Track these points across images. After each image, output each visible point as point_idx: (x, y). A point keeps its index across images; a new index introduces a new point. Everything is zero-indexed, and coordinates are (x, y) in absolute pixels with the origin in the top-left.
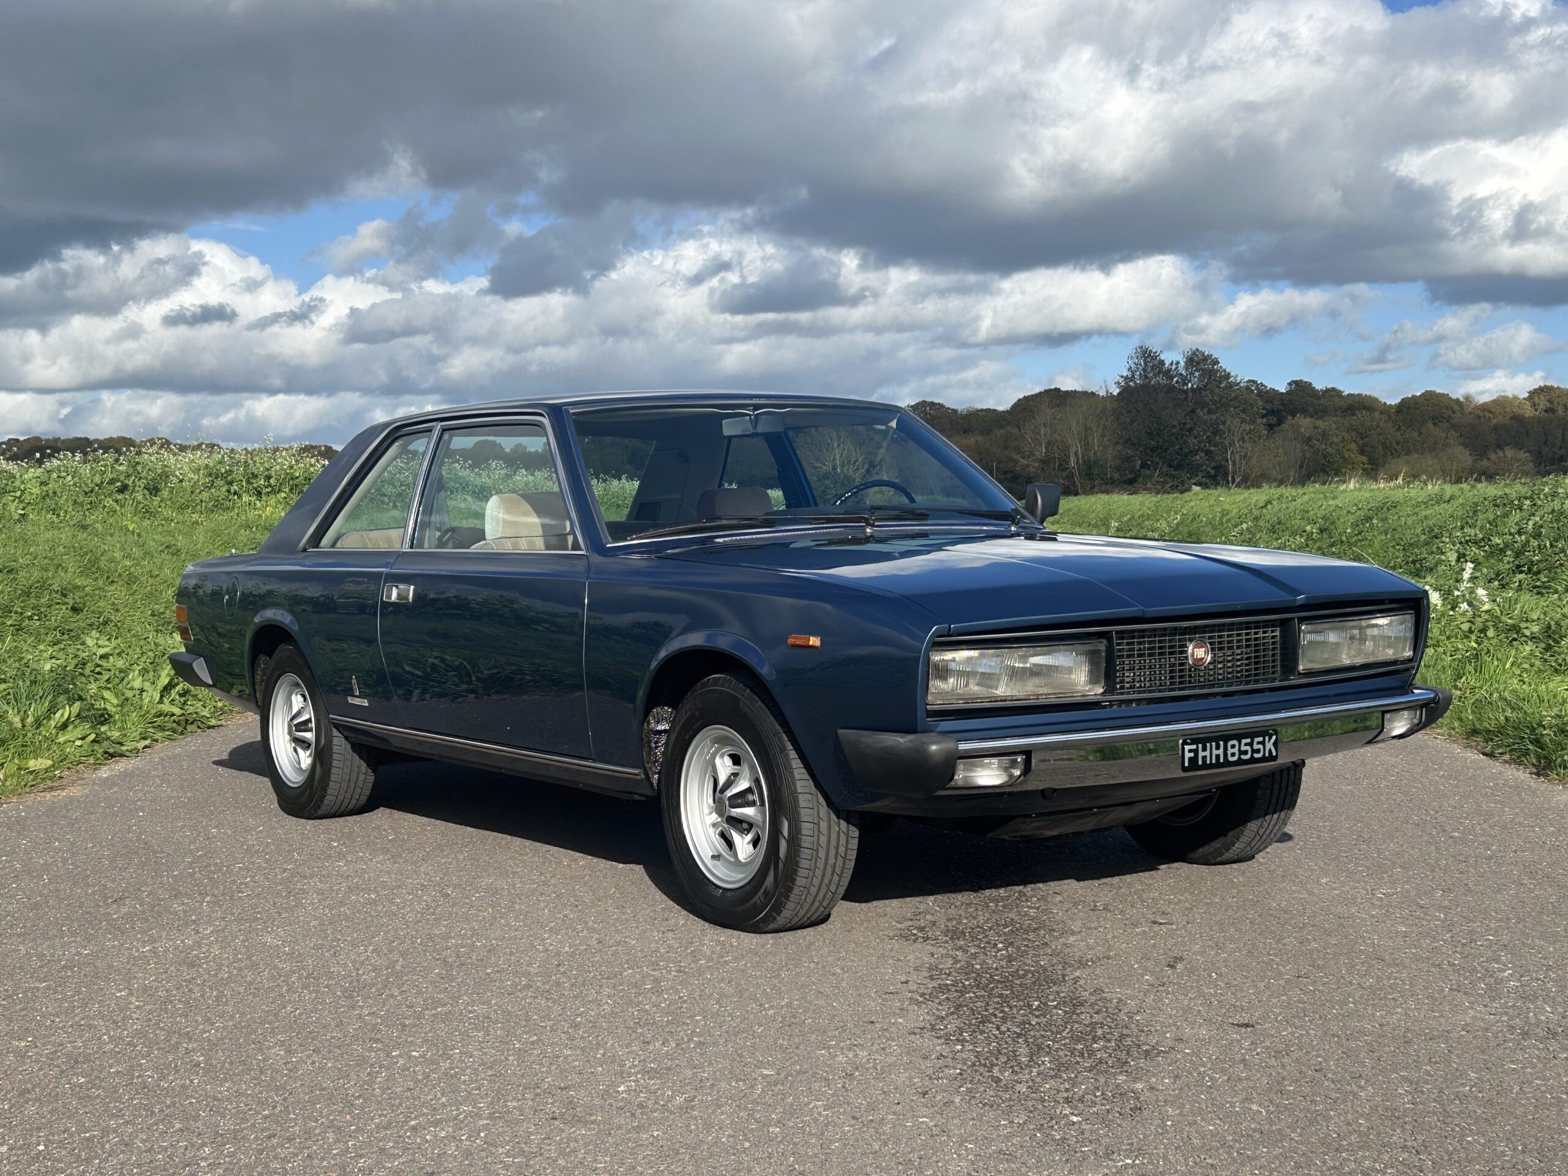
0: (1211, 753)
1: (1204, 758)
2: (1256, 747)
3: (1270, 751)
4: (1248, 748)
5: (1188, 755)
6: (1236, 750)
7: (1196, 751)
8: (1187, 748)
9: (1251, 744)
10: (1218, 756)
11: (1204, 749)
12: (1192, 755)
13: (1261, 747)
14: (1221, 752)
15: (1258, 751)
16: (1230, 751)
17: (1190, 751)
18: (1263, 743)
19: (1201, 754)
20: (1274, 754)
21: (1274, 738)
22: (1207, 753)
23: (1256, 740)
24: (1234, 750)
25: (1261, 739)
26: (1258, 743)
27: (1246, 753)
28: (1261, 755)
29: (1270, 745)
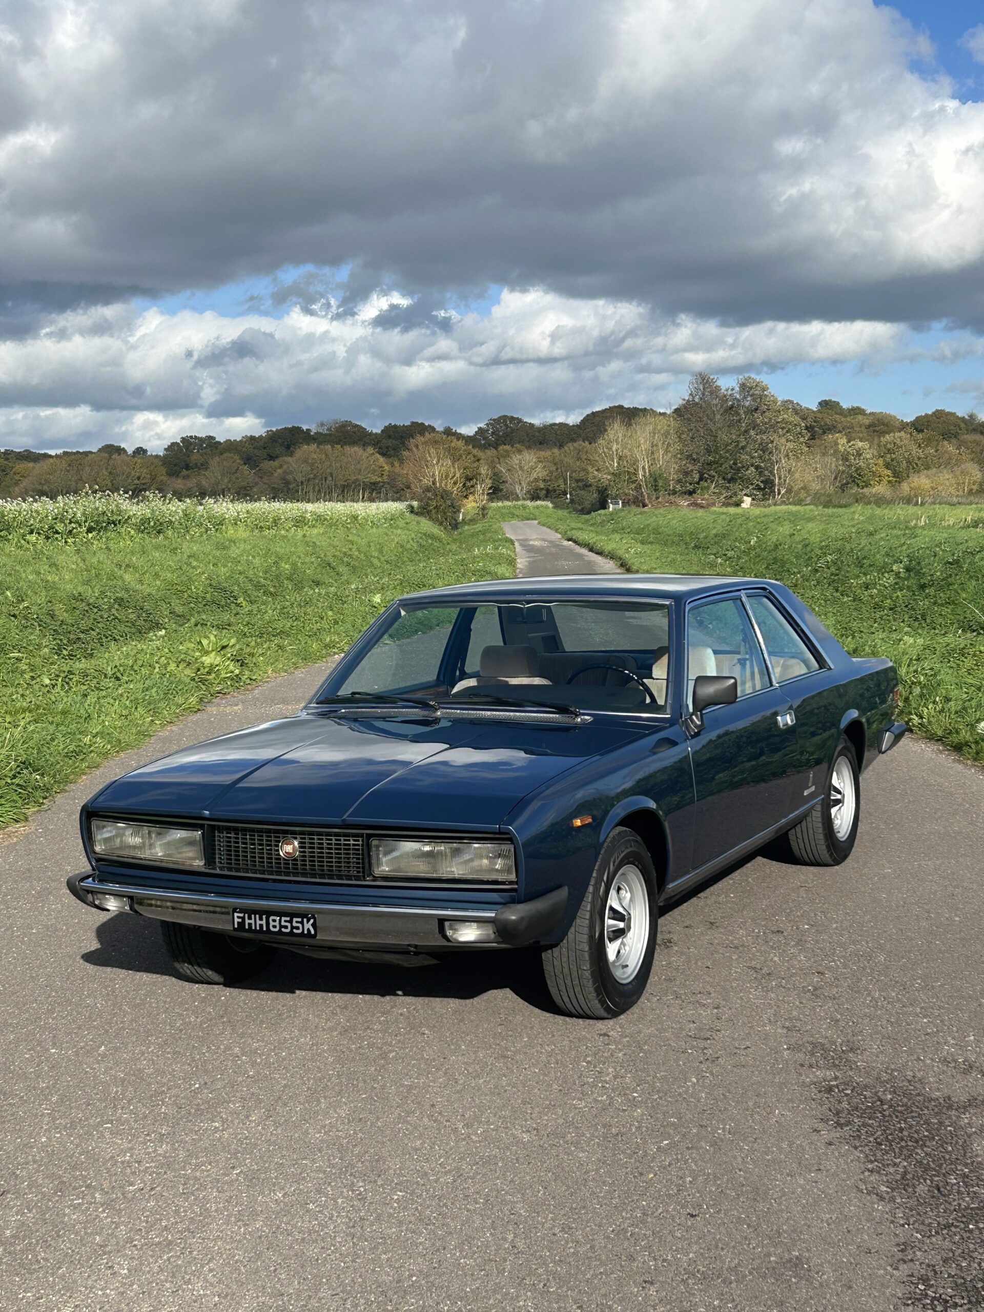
0: (257, 922)
1: (250, 924)
2: (295, 924)
3: (308, 930)
4: (289, 925)
5: (237, 920)
6: (277, 924)
7: (243, 918)
8: (236, 915)
9: (291, 922)
10: (261, 926)
11: (250, 918)
12: (240, 920)
13: (300, 925)
14: (264, 922)
15: (298, 928)
16: (272, 923)
17: (238, 917)
18: (302, 923)
19: (247, 921)
20: (313, 932)
21: (312, 921)
22: (252, 921)
23: (295, 920)
24: (275, 923)
25: (300, 920)
26: (297, 922)
27: (286, 927)
28: (300, 931)
29: (308, 926)
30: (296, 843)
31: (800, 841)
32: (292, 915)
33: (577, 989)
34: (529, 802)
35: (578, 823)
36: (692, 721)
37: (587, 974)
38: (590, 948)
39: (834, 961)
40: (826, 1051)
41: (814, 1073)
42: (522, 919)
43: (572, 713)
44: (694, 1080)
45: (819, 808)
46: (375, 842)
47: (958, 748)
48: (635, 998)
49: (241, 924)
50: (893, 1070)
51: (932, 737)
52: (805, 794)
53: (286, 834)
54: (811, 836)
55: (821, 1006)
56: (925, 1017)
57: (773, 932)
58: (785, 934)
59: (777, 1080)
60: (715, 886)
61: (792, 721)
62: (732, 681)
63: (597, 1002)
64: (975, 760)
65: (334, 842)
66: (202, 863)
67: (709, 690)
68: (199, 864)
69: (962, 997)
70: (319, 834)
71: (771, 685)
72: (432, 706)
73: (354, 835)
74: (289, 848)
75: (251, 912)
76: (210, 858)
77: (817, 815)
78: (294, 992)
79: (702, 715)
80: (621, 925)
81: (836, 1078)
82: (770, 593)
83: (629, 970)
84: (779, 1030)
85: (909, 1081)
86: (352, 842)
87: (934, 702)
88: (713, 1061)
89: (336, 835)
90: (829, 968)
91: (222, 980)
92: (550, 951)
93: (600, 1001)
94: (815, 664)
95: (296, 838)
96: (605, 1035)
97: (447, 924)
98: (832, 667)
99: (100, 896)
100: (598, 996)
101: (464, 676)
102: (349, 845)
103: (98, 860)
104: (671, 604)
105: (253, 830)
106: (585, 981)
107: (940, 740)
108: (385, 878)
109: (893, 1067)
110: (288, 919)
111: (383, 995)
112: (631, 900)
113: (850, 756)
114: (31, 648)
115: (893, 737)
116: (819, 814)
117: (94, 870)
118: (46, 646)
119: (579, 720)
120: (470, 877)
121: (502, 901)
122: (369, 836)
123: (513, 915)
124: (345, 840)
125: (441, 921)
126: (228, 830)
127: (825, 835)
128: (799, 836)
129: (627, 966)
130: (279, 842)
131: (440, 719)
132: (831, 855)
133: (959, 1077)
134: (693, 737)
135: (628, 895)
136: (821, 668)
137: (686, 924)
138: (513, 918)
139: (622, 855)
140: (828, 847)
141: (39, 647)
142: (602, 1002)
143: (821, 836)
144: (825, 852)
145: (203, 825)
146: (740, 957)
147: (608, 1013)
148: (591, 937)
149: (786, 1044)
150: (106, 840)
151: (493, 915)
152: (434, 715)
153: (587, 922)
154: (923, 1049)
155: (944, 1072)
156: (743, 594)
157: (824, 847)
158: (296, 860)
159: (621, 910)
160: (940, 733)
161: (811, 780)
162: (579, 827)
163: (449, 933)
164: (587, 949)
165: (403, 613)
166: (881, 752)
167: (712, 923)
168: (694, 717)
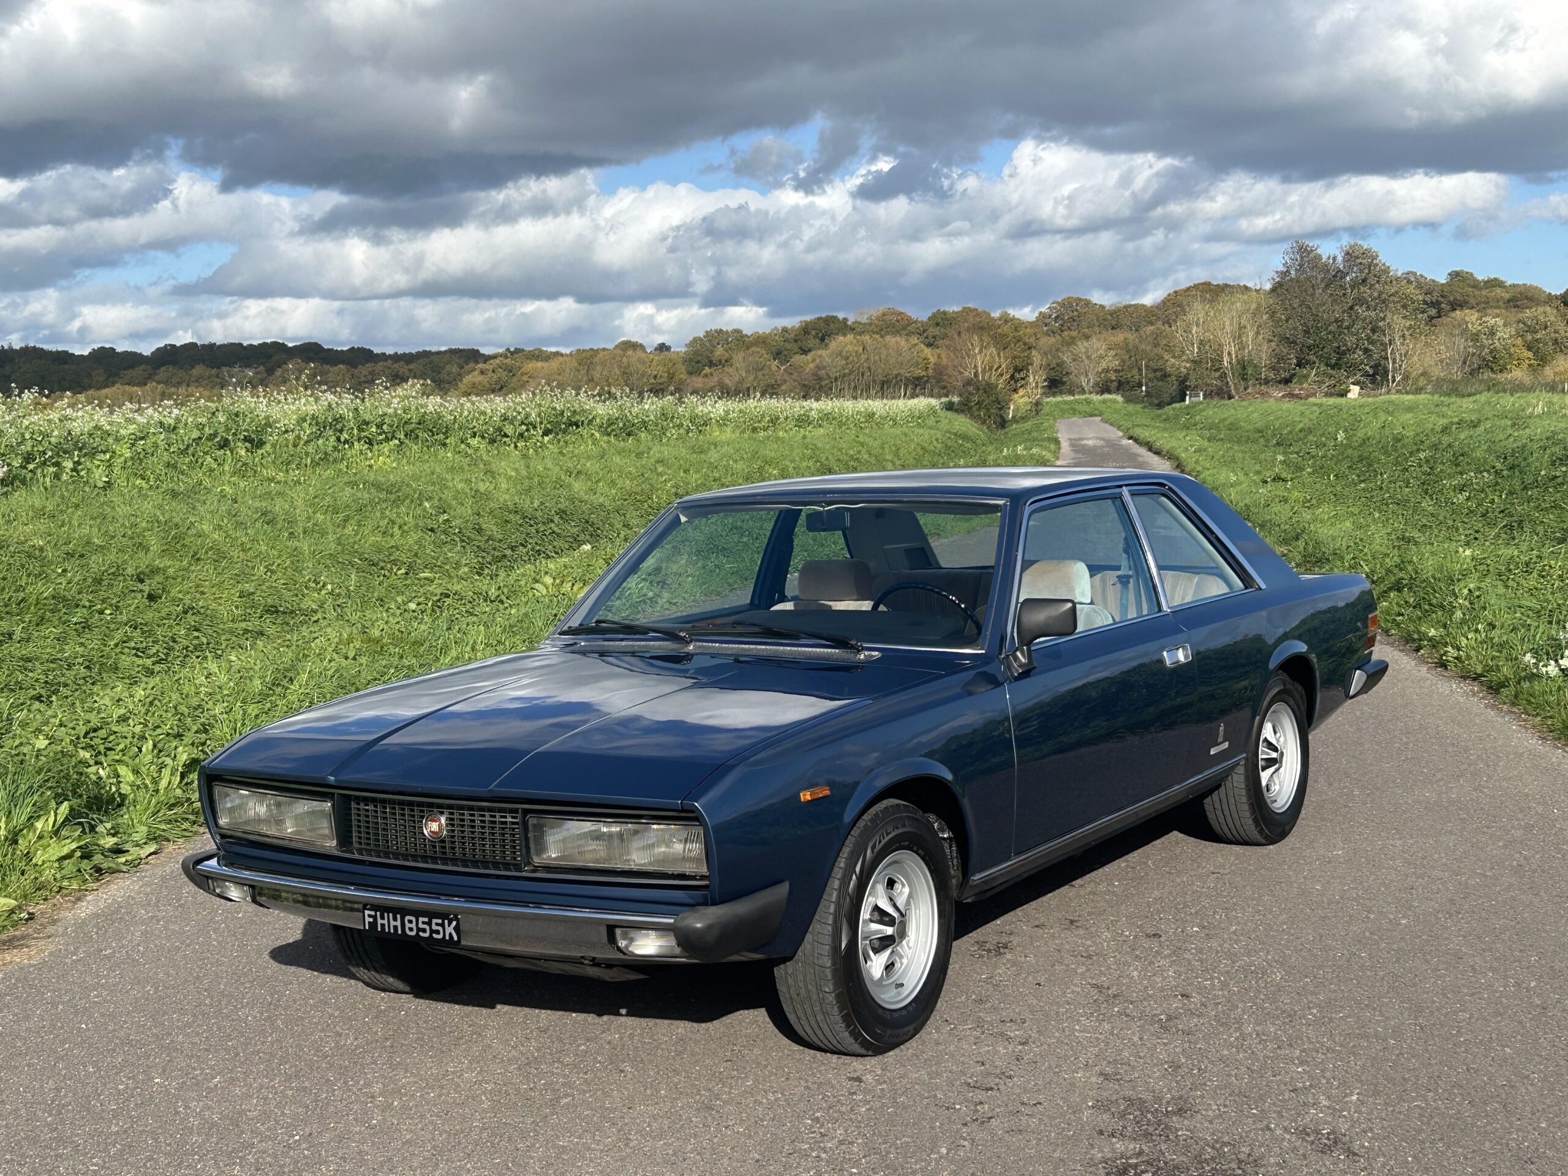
0: (390, 923)
1: (383, 925)
2: (434, 927)
3: (450, 934)
4: (427, 927)
5: (368, 920)
6: (413, 926)
7: (375, 917)
8: (367, 912)
9: (429, 923)
10: (395, 927)
11: (382, 918)
12: (371, 920)
13: (440, 928)
14: (398, 923)
15: (438, 932)
16: (408, 925)
17: (370, 916)
18: (442, 925)
19: (380, 921)
20: (456, 938)
21: (454, 923)
22: (385, 922)
23: (434, 921)
24: (412, 926)
25: (440, 921)
26: (437, 924)
27: (424, 931)
28: (440, 936)
29: (450, 929)
30: (443, 820)
31: (1219, 813)
32: (431, 914)
33: (820, 1017)
34: (732, 767)
35: (806, 796)
36: (1016, 659)
37: (831, 998)
38: (834, 964)
39: (1212, 978)
40: (1144, 1110)
41: (1113, 1144)
42: (709, 927)
43: (852, 647)
44: (944, 1151)
45: (1241, 770)
46: (532, 821)
47: (1495, 689)
48: (911, 1028)
49: (373, 925)
50: (1225, 1144)
51: (1467, 676)
52: (1212, 752)
53: (431, 809)
54: (1233, 807)
55: (1165, 1044)
56: (1301, 1064)
57: (1148, 936)
58: (1162, 939)
59: (1056, 1155)
60: (1101, 870)
61: (1186, 657)
62: (1070, 605)
63: (847, 1034)
64: (1513, 704)
65: (488, 818)
66: (334, 843)
67: (1040, 617)
68: (330, 844)
69: (1366, 1036)
70: (471, 808)
71: (1160, 610)
72: (682, 639)
73: (511, 811)
74: (434, 826)
75: (383, 909)
76: (344, 838)
77: (1238, 780)
78: (493, 1007)
79: (1029, 650)
80: (889, 931)
81: (1141, 1153)
82: (1170, 489)
83: (905, 991)
84: (1094, 1079)
85: (1240, 1162)
86: (509, 819)
87: (1477, 631)
88: (982, 1123)
89: (490, 810)
90: (1201, 989)
91: (407, 989)
92: (782, 966)
93: (851, 1033)
94: (1238, 583)
95: (442, 813)
96: (859, 1080)
97: (618, 931)
98: (1263, 586)
99: (220, 883)
100: (848, 1026)
101: (783, 599)
102: (505, 823)
103: (223, 836)
104: (1005, 505)
105: (393, 802)
106: (829, 1008)
107: (1476, 678)
108: (548, 868)
109: (1226, 1139)
110: (426, 920)
111: (600, 1015)
112: (910, 896)
113: (1292, 702)
114: (447, 567)
115: (1365, 677)
116: (1242, 778)
117: (219, 849)
118: (466, 565)
119: (862, 657)
120: (651, 868)
121: (690, 901)
122: (526, 812)
123: (698, 921)
124: (502, 817)
125: (611, 928)
126: (366, 800)
127: (1251, 805)
128: (1218, 806)
129: (902, 985)
130: (423, 817)
131: (692, 655)
132: (1261, 832)
133: (1313, 1158)
134: (1017, 679)
135: (906, 890)
136: (1246, 588)
137: (1037, 923)
138: (699, 925)
139: (887, 838)
140: (1256, 821)
141: (458, 565)
142: (856, 1035)
143: (1246, 807)
144: (1253, 827)
145: (333, 794)
146: (1088, 970)
147: (867, 1049)
148: (836, 947)
149: (1092, 1098)
150: (231, 810)
151: (672, 921)
152: (685, 650)
153: (830, 928)
154: (1279, 1112)
155: (1295, 1149)
156: (1125, 491)
157: (1250, 822)
158: (443, 841)
159: (890, 910)
160: (1479, 670)
161: (1221, 733)
162: (809, 801)
163: (622, 943)
164: (829, 964)
165: (683, 519)
166: (1348, 697)
167: (1072, 922)
168: (1018, 654)
